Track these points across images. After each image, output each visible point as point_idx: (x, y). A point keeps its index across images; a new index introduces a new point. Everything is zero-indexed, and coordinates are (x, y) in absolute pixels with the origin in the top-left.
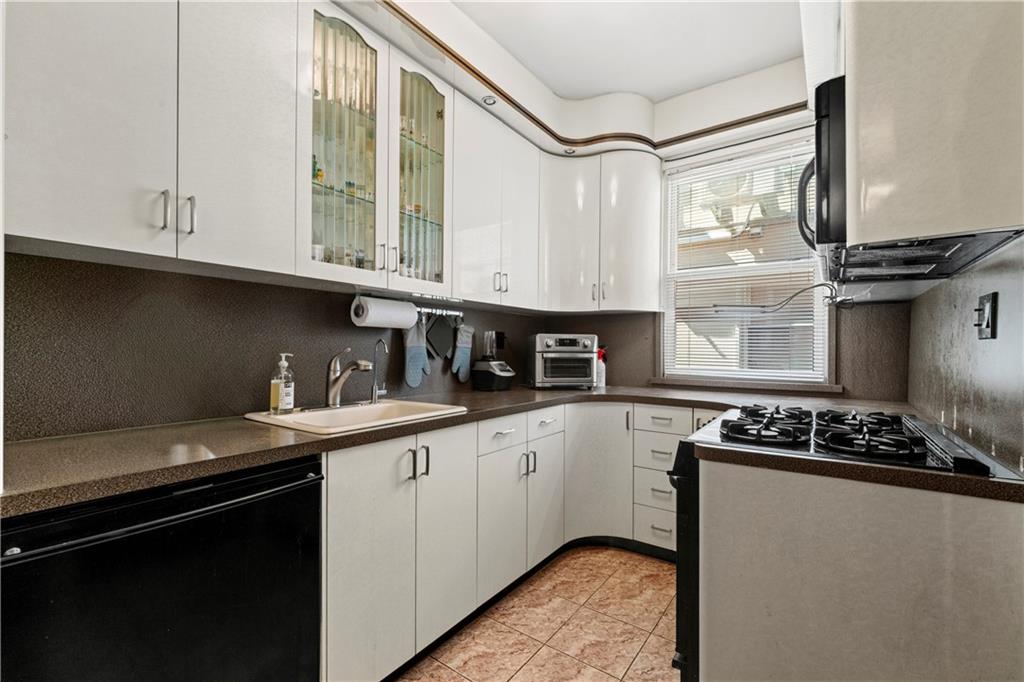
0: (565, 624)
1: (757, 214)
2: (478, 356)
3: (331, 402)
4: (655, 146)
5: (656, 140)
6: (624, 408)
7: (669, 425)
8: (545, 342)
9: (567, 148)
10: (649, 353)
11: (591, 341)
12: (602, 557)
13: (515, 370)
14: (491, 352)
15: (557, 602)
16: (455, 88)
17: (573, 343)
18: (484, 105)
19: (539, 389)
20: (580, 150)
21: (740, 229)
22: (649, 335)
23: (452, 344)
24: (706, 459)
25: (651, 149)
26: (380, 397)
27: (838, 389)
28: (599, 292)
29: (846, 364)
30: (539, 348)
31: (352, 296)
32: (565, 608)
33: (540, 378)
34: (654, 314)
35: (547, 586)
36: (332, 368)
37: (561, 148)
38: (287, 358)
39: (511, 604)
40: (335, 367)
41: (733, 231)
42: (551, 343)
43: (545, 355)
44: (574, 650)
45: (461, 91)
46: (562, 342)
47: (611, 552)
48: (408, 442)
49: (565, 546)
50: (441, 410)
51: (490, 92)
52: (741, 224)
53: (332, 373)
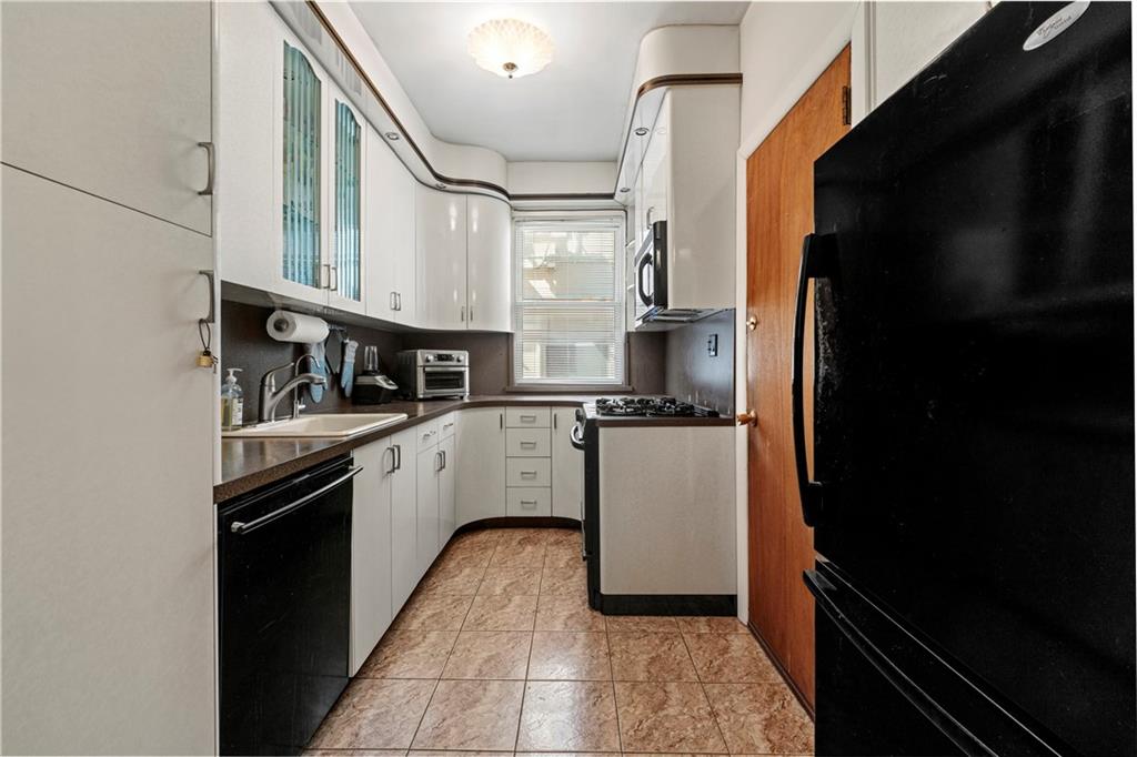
0: (483, 580)
1: (552, 252)
2: (360, 371)
3: (266, 417)
4: (511, 197)
5: (510, 192)
6: (496, 412)
7: (534, 421)
8: (425, 357)
9: (439, 183)
10: (503, 368)
11: (464, 356)
12: (483, 536)
13: (397, 384)
14: (373, 367)
15: (467, 571)
16: (367, 120)
17: (449, 358)
18: (386, 138)
19: (421, 400)
20: (449, 187)
21: (539, 262)
22: (504, 352)
23: (340, 359)
24: (603, 426)
25: (506, 199)
26: (301, 412)
27: (630, 389)
28: (467, 314)
29: (634, 373)
30: (420, 362)
31: (271, 310)
32: (476, 573)
33: (421, 391)
34: (508, 334)
35: (452, 564)
36: (267, 383)
37: (434, 182)
38: (235, 374)
39: (431, 582)
40: (270, 382)
41: (534, 263)
42: (431, 358)
43: (427, 369)
44: (498, 591)
45: (371, 124)
46: (440, 358)
47: (488, 531)
48: (387, 443)
49: (460, 529)
50: (383, 419)
51: (397, 130)
52: (541, 258)
53: (267, 388)
